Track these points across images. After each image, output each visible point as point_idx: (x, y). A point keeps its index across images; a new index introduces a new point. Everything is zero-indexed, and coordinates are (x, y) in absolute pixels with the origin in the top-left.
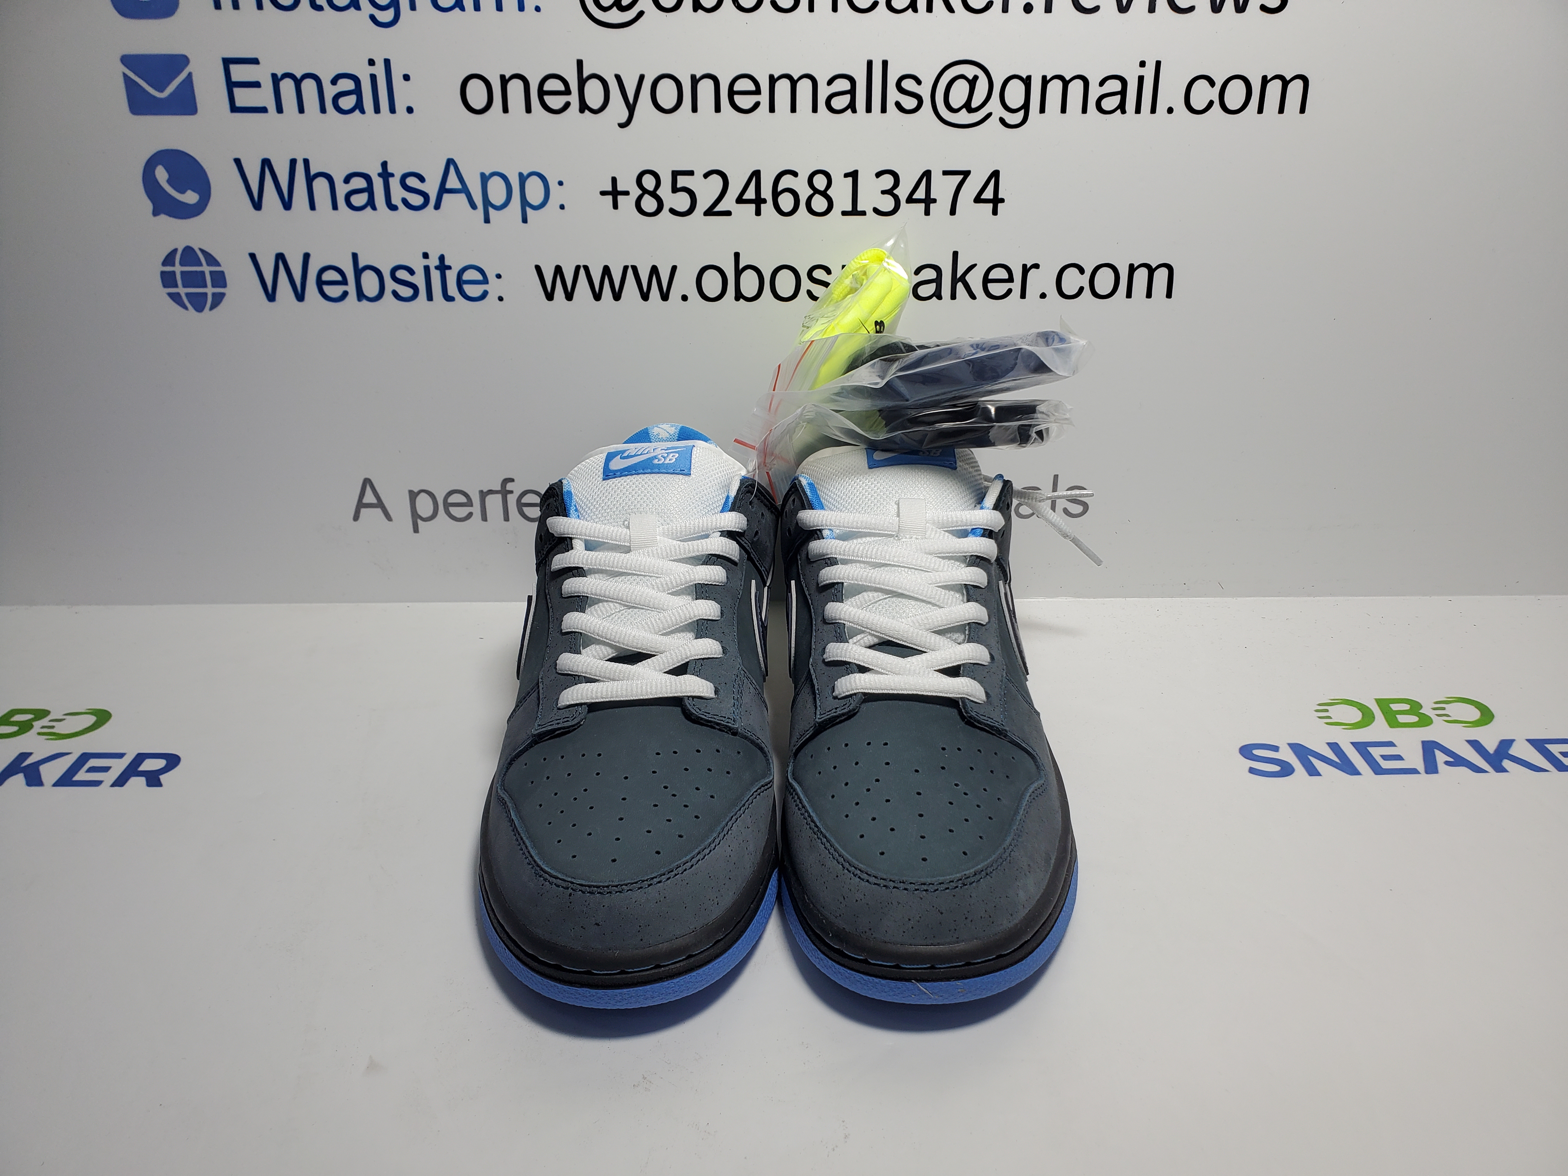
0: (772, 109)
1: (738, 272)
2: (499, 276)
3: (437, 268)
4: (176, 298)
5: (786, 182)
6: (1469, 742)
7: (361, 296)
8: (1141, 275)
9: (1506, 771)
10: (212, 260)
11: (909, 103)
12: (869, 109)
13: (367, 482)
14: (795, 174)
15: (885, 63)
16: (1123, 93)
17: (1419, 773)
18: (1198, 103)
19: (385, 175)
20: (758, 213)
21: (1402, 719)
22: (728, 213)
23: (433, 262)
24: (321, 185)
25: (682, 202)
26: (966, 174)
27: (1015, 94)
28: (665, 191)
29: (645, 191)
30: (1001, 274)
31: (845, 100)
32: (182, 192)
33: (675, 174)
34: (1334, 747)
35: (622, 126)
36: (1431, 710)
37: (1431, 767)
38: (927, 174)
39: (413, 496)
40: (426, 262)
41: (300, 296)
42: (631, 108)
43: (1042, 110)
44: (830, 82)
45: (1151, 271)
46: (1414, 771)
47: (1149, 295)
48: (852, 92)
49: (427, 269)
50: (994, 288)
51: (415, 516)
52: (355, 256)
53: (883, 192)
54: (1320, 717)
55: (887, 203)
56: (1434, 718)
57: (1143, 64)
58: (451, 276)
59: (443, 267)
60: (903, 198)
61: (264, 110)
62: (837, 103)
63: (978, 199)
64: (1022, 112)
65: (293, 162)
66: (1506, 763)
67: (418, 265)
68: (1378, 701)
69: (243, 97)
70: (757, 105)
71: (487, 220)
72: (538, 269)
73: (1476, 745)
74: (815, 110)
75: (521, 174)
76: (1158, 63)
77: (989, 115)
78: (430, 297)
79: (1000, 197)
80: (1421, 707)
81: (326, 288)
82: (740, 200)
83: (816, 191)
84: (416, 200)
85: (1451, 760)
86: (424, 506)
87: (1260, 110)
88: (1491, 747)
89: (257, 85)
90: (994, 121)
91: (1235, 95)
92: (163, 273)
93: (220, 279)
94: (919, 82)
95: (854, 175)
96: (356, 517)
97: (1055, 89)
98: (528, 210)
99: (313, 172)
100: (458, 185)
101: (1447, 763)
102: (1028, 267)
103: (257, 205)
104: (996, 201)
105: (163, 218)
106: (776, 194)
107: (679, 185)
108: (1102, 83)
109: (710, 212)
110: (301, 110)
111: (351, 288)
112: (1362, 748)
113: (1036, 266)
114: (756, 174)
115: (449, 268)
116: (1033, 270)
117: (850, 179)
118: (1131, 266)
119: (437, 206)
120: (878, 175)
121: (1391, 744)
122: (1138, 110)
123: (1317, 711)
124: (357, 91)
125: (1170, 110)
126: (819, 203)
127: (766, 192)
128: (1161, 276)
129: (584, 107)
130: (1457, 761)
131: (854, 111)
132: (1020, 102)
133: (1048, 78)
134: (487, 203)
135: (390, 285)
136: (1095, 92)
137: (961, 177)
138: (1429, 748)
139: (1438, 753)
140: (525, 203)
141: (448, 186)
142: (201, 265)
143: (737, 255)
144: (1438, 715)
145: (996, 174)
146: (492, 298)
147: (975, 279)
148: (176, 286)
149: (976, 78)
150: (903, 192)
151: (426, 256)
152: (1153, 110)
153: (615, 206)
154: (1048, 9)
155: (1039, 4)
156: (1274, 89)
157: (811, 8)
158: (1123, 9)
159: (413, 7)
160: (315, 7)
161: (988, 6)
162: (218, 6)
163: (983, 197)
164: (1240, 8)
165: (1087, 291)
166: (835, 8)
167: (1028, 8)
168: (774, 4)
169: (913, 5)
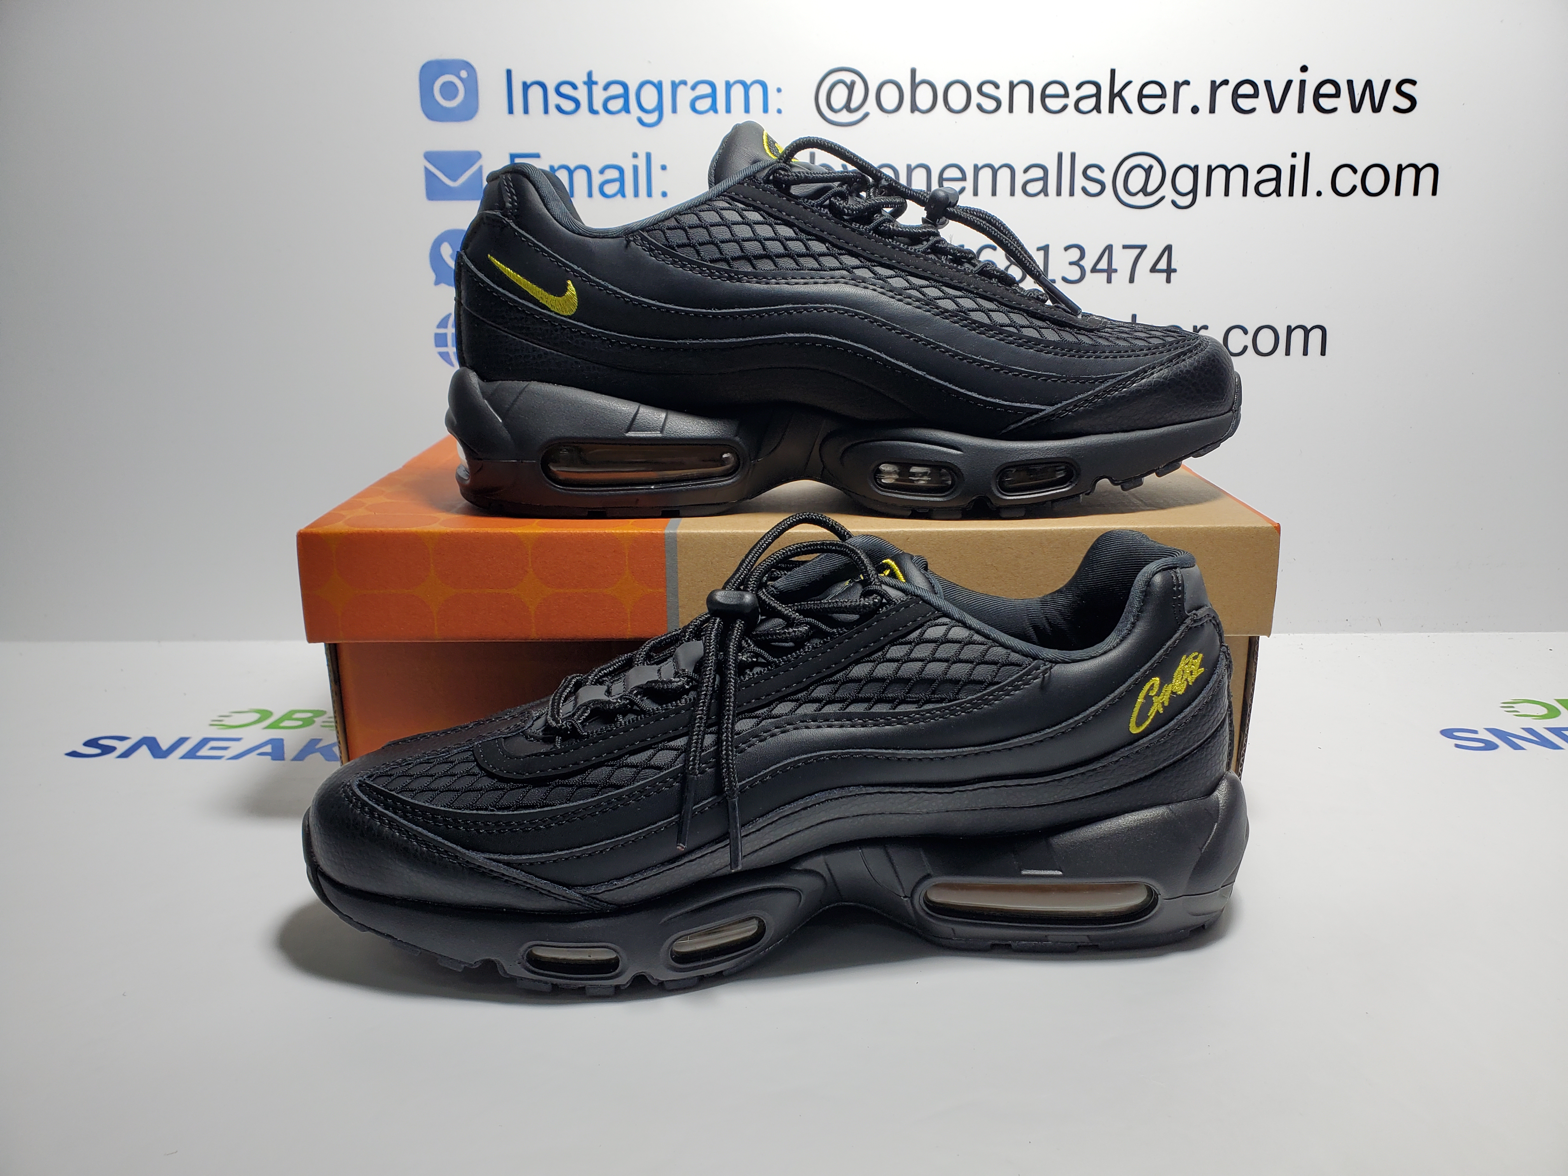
0: (975, 194)
8: (1298, 335)
12: (1059, 193)
15: (1073, 155)
16: (1278, 179)
18: (1343, 187)
26: (1143, 248)
27: (1185, 181)
31: (1039, 185)
38: (1109, 248)
43: (1208, 194)
44: (1026, 171)
45: (1307, 332)
47: (1305, 353)
48: (1045, 179)
53: (1071, 263)
55: (1074, 273)
57: (1294, 155)
60: (1088, 269)
62: (1031, 188)
63: (1153, 270)
64: (1191, 195)
70: (962, 190)
74: (1012, 193)
76: (1307, 155)
77: (1163, 198)
79: (1173, 267)
87: (1398, 193)
90: (1167, 202)
91: (1375, 180)
92: (436, 335)
94: (1102, 170)
95: (1045, 249)
97: (1219, 176)
104: (1169, 271)
108: (1259, 171)
117: (1042, 252)
118: (1289, 327)
120: (1067, 249)
122: (1291, 194)
124: (621, 180)
125: (1319, 194)
128: (1315, 336)
131: (1046, 195)
132: (1190, 187)
133: (1213, 167)
136: (1253, 179)
137: (1138, 251)
145: (1169, 248)
149: (1151, 167)
150: (1087, 264)
152: (1304, 193)
154: (1212, 110)
155: (1204, 107)
156: (1409, 175)
157: (1011, 110)
158: (1276, 110)
159: (674, 111)
160: (592, 111)
161: (1162, 107)
162: (511, 111)
163: (1158, 267)
164: (1376, 109)
165: (1250, 349)
166: (1031, 110)
167: (1195, 110)
168: (979, 107)
169: (1097, 108)
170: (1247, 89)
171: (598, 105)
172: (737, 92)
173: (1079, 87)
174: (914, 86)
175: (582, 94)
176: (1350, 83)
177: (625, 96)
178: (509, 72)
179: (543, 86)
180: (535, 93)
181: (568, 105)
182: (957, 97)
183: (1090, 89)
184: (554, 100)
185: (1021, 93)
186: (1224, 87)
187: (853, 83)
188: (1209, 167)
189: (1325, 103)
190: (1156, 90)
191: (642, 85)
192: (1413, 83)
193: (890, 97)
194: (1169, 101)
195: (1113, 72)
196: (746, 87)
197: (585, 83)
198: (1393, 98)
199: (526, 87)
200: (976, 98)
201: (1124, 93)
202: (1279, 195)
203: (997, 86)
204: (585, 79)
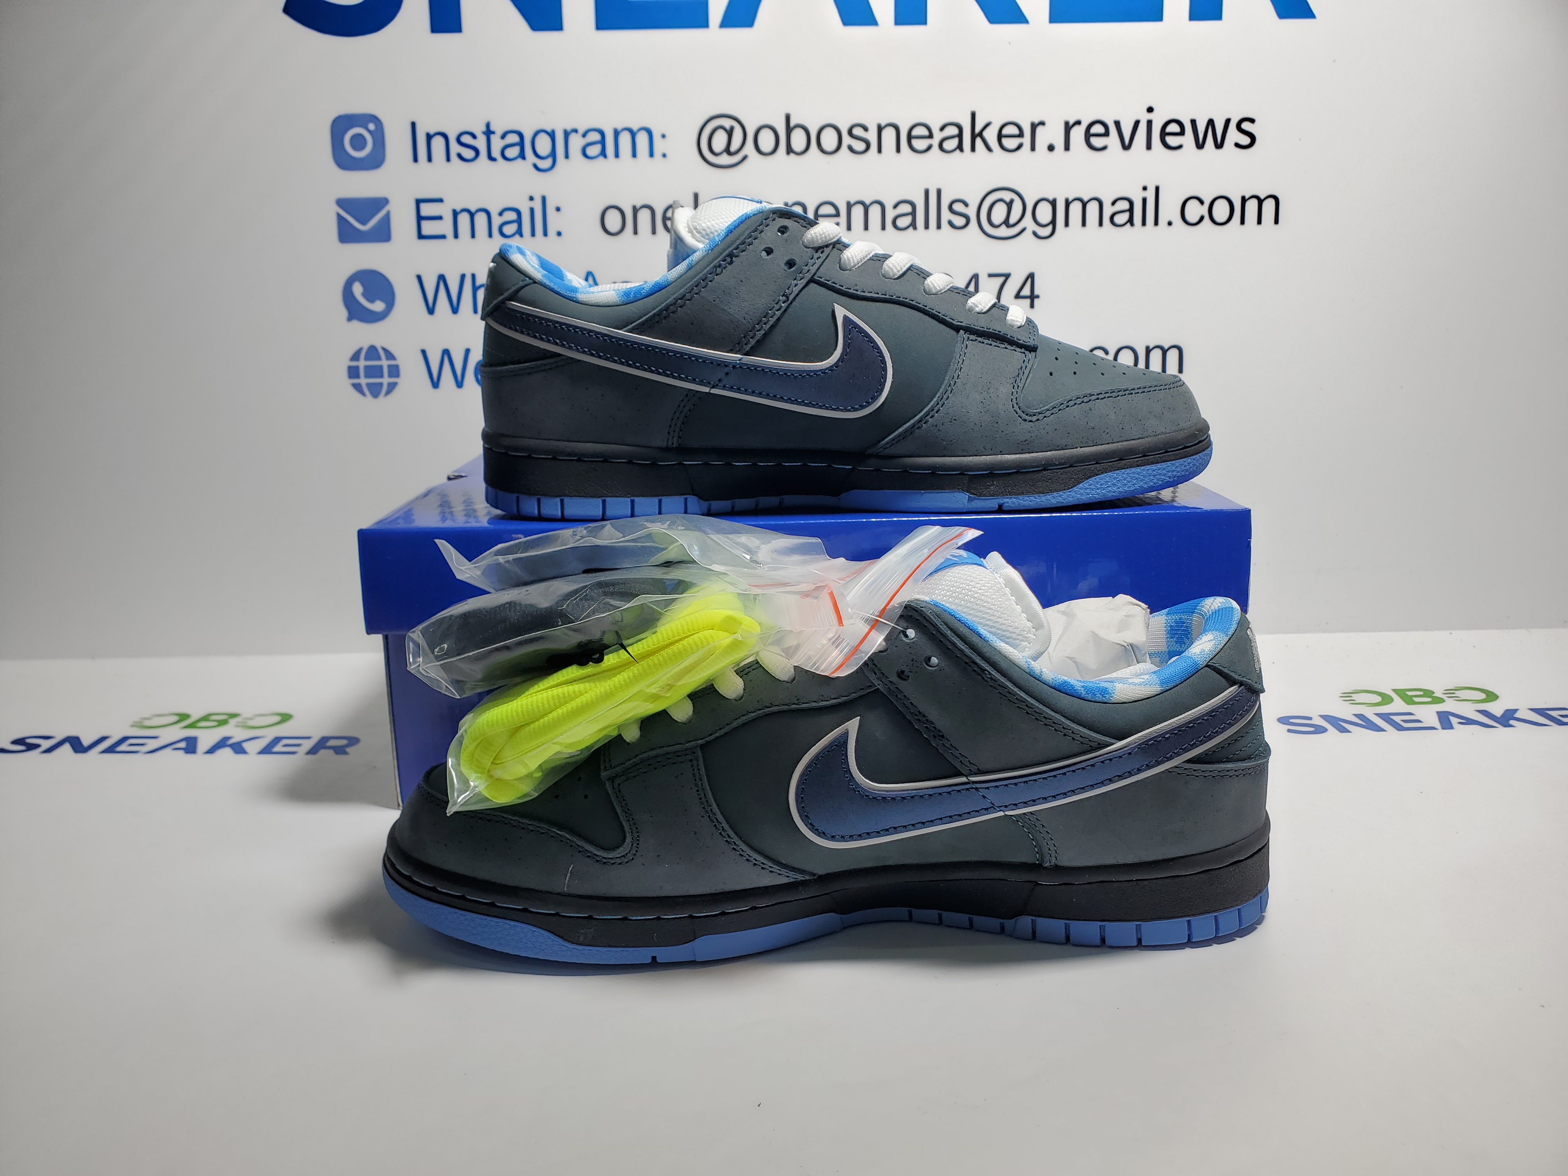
0: (849, 228)
4: (358, 387)
8: (1156, 355)
10: (390, 356)
12: (927, 227)
15: (939, 192)
16: (1131, 211)
18: (1192, 216)
26: (1007, 276)
27: (1044, 213)
31: (907, 220)
32: (372, 301)
34: (1359, 716)
38: (976, 277)
43: (1067, 224)
44: (895, 207)
45: (1164, 351)
47: (1164, 371)
48: (913, 213)
57: (1145, 188)
61: (443, 237)
62: (902, 222)
63: (1018, 296)
64: (1050, 227)
65: (463, 277)
69: (428, 228)
70: (837, 225)
74: (884, 228)
76: (1157, 188)
77: (1024, 230)
79: (1036, 294)
80: (1434, 693)
87: (1243, 222)
89: (440, 218)
90: (1028, 234)
91: (1221, 211)
93: (395, 371)
94: (966, 205)
97: (1076, 209)
99: (478, 283)
103: (431, 311)
104: (1033, 297)
105: (356, 324)
108: (1113, 203)
110: (473, 236)
118: (1147, 347)
122: (1144, 223)
124: (519, 221)
125: (1170, 224)
128: (1173, 355)
131: (915, 228)
132: (1049, 219)
133: (1070, 201)
136: (1108, 211)
137: (1002, 279)
145: (1031, 276)
148: (358, 377)
149: (1012, 201)
152: (1156, 223)
154: (1067, 148)
155: (1060, 144)
156: (1252, 206)
157: (880, 150)
158: (1126, 147)
159: (567, 156)
160: (491, 158)
161: (1020, 147)
162: (416, 160)
163: (1022, 294)
164: (1219, 145)
166: (898, 150)
167: (1051, 148)
168: (850, 148)
169: (960, 147)
170: (1098, 129)
171: (496, 153)
172: (625, 139)
173: (942, 129)
174: (789, 130)
175: (481, 143)
176: (1193, 122)
177: (521, 144)
178: (413, 125)
179: (445, 136)
180: (438, 144)
181: (468, 154)
182: (829, 140)
183: (952, 131)
184: (455, 148)
185: (889, 136)
186: (1076, 128)
187: (732, 128)
188: (1067, 200)
189: (1171, 141)
190: (1014, 130)
191: (536, 134)
192: (1252, 121)
193: (767, 141)
194: (1026, 140)
195: (973, 115)
196: (633, 134)
197: (484, 133)
198: (1233, 135)
199: (429, 137)
200: (847, 140)
201: (985, 134)
202: (1132, 225)
203: (866, 129)
204: (484, 129)
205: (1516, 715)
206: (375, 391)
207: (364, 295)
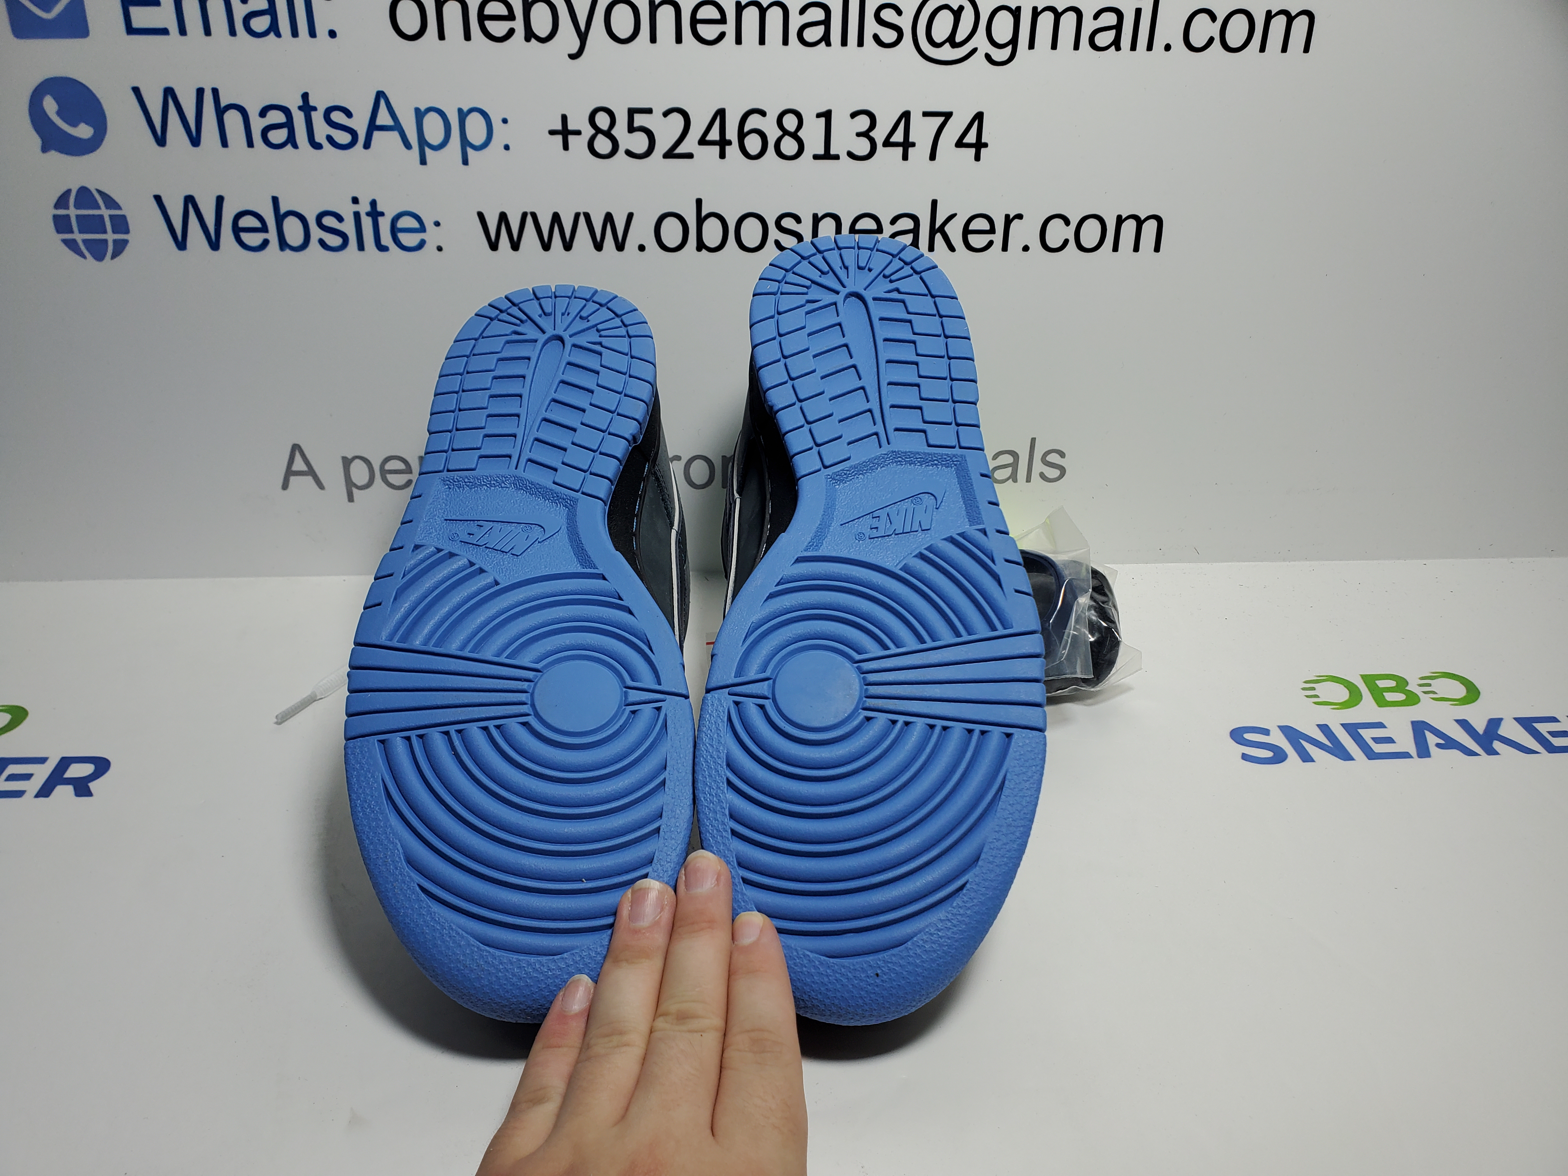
0: (739, 41)
1: (700, 221)
2: (437, 224)
3: (368, 214)
4: (71, 245)
5: (753, 122)
6: (1457, 721)
7: (283, 244)
8: (1129, 227)
9: (1497, 753)
10: (111, 203)
11: (888, 36)
12: (844, 43)
13: (296, 448)
14: (763, 113)
16: (1118, 27)
17: (1411, 757)
18: (1197, 40)
19: (307, 108)
20: (722, 155)
21: (1390, 697)
22: (690, 156)
23: (364, 207)
24: (233, 119)
25: (639, 143)
26: (948, 116)
27: (1003, 28)
28: (621, 130)
29: (598, 131)
30: (983, 224)
31: (819, 31)
32: (74, 125)
33: (632, 112)
34: (1324, 729)
35: (573, 57)
36: (1417, 686)
37: (1423, 752)
38: (906, 115)
39: (347, 462)
40: (356, 208)
41: (215, 245)
42: (583, 37)
43: (1031, 46)
44: (802, 11)
45: (1140, 223)
46: (1406, 755)
47: (1136, 249)
48: (827, 23)
49: (357, 215)
50: (974, 240)
51: (350, 484)
52: (275, 200)
53: (859, 135)
54: (1307, 696)
55: (863, 147)
56: (1421, 695)
58: (385, 224)
59: (375, 213)
60: (879, 142)
61: (164, 32)
62: (810, 35)
63: (960, 144)
64: (1010, 48)
66: (1497, 745)
67: (347, 210)
68: (1363, 677)
69: (141, 17)
70: (722, 35)
71: (423, 162)
72: (481, 216)
73: (1464, 724)
74: (785, 42)
75: (460, 111)
77: (974, 50)
78: (361, 247)
79: (983, 141)
80: (1407, 683)
81: (244, 236)
82: (703, 141)
83: (785, 132)
84: (343, 138)
85: (1443, 742)
86: (360, 474)
87: (1262, 49)
88: (1480, 727)
89: (156, 3)
90: (979, 56)
91: (1237, 31)
93: (121, 224)
94: (899, 12)
95: (827, 115)
96: (285, 486)
97: (1045, 24)
98: (470, 151)
99: (223, 103)
100: (390, 122)
101: (1438, 745)
102: (1011, 217)
103: (161, 141)
104: (979, 145)
105: (53, 155)
106: (742, 135)
107: (636, 124)
108: (1096, 16)
109: (670, 154)
110: (208, 32)
111: (272, 235)
112: (1352, 729)
113: (1019, 217)
114: (721, 114)
115: (382, 214)
116: (1016, 220)
117: (823, 120)
118: (1119, 217)
119: (367, 145)
120: (854, 115)
121: (1380, 725)
122: (1133, 47)
123: (1304, 689)
124: (272, 11)
125: (1168, 47)
126: (789, 146)
127: (732, 133)
128: (1150, 228)
129: (530, 35)
130: (1449, 743)
131: (828, 44)
132: (1008, 36)
133: (1039, 10)
134: (423, 142)
135: (316, 233)
136: (1088, 26)
137: (942, 119)
138: (1420, 728)
139: (1428, 734)
140: (465, 143)
141: (379, 122)
142: (99, 208)
143: (699, 202)
144: (1425, 693)
145: (979, 116)
146: (430, 247)
147: (954, 231)
149: (961, 8)
150: (879, 134)
151: (355, 201)
152: (1150, 47)
153: (566, 147)
156: (1278, 24)
163: (966, 140)
165: (1072, 243)
188: (1035, 9)
202: (1118, 48)
205: (1502, 732)
206: (98, 251)
207: (59, 113)
